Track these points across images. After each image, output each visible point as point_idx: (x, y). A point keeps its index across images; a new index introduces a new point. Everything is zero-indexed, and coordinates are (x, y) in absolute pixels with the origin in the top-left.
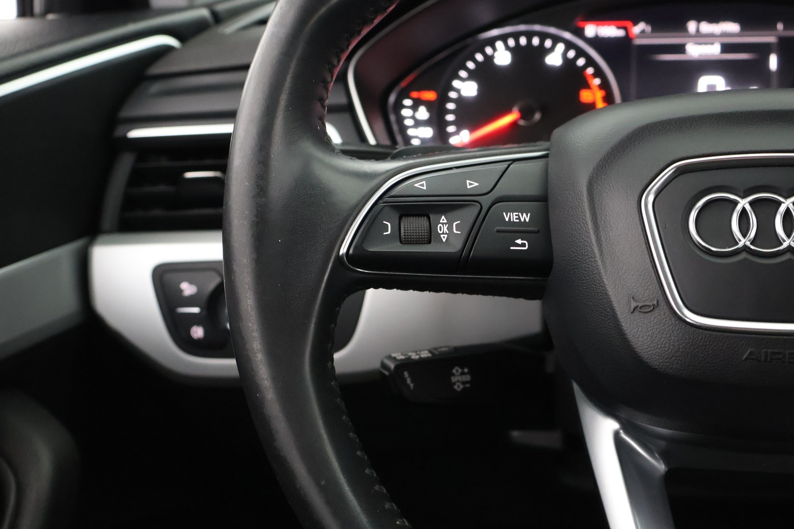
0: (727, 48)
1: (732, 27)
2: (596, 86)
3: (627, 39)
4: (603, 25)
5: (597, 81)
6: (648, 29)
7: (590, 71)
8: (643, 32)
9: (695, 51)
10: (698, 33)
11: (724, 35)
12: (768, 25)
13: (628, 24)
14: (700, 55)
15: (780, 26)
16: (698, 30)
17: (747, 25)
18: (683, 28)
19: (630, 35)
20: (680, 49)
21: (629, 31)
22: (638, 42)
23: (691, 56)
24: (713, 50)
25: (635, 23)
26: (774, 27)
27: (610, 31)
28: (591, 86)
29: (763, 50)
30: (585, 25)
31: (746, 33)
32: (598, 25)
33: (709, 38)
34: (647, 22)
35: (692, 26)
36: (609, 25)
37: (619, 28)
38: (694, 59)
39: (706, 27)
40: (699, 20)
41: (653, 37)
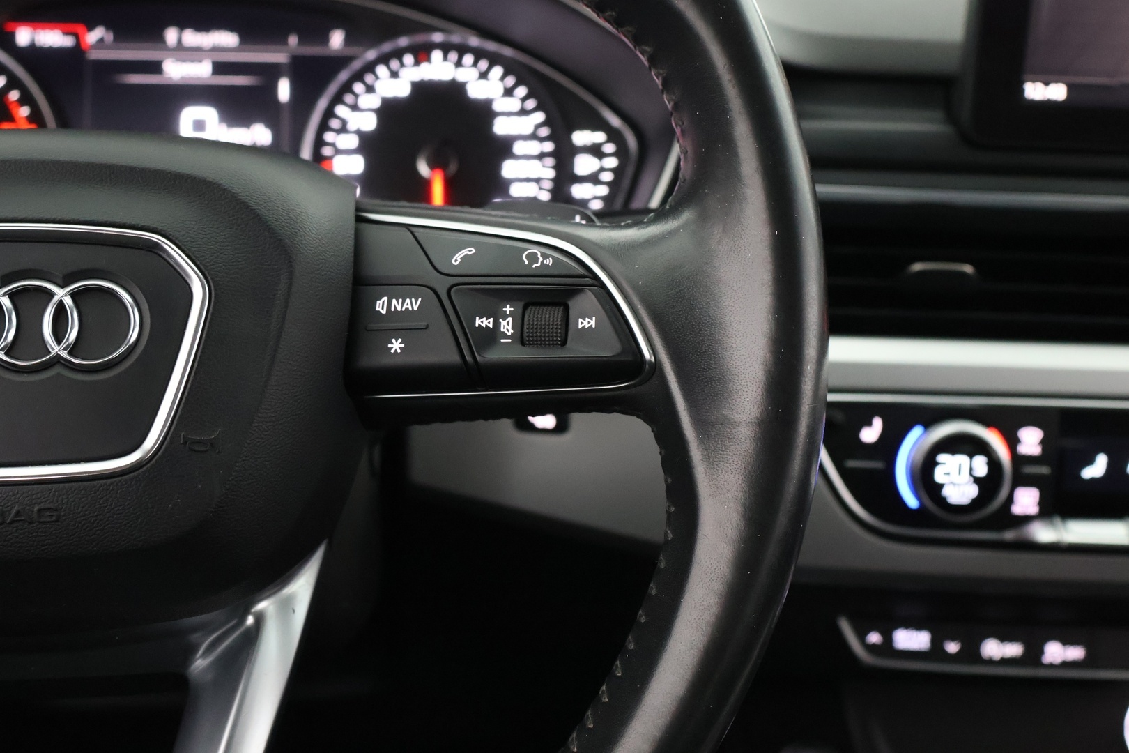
0: (220, 68)
1: (227, 39)
2: (23, 118)
3: (78, 51)
4: (43, 28)
5: (24, 111)
6: (109, 37)
7: (14, 95)
8: (101, 40)
9: (175, 71)
10: (180, 46)
11: (216, 49)
12: (275, 36)
13: (80, 28)
14: (182, 78)
15: (293, 40)
16: (180, 41)
17: (249, 36)
18: (160, 39)
19: (83, 46)
20: (156, 67)
21: (81, 39)
22: (94, 55)
23: (170, 78)
24: (201, 71)
25: (90, 28)
26: (285, 42)
27: (52, 38)
28: (17, 117)
29: (270, 73)
30: (15, 29)
31: (247, 47)
32: (35, 28)
33: (194, 53)
34: (108, 27)
35: (171, 35)
36: (52, 28)
37: (66, 33)
38: (173, 83)
39: (191, 38)
40: (182, 26)
41: (116, 49)
